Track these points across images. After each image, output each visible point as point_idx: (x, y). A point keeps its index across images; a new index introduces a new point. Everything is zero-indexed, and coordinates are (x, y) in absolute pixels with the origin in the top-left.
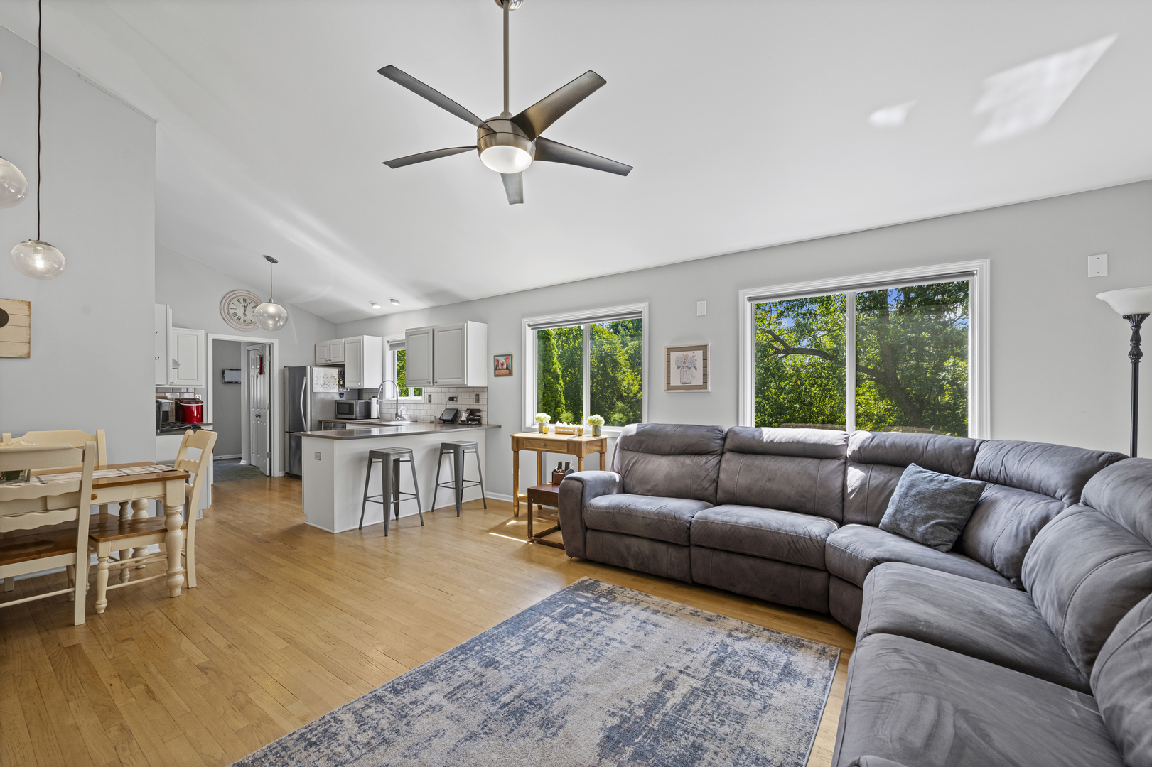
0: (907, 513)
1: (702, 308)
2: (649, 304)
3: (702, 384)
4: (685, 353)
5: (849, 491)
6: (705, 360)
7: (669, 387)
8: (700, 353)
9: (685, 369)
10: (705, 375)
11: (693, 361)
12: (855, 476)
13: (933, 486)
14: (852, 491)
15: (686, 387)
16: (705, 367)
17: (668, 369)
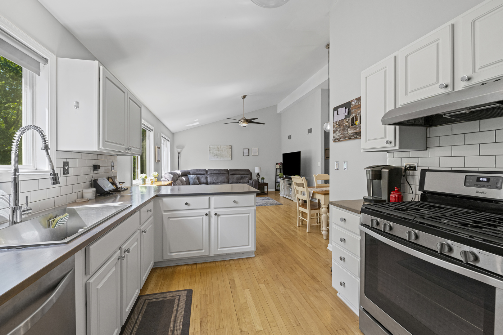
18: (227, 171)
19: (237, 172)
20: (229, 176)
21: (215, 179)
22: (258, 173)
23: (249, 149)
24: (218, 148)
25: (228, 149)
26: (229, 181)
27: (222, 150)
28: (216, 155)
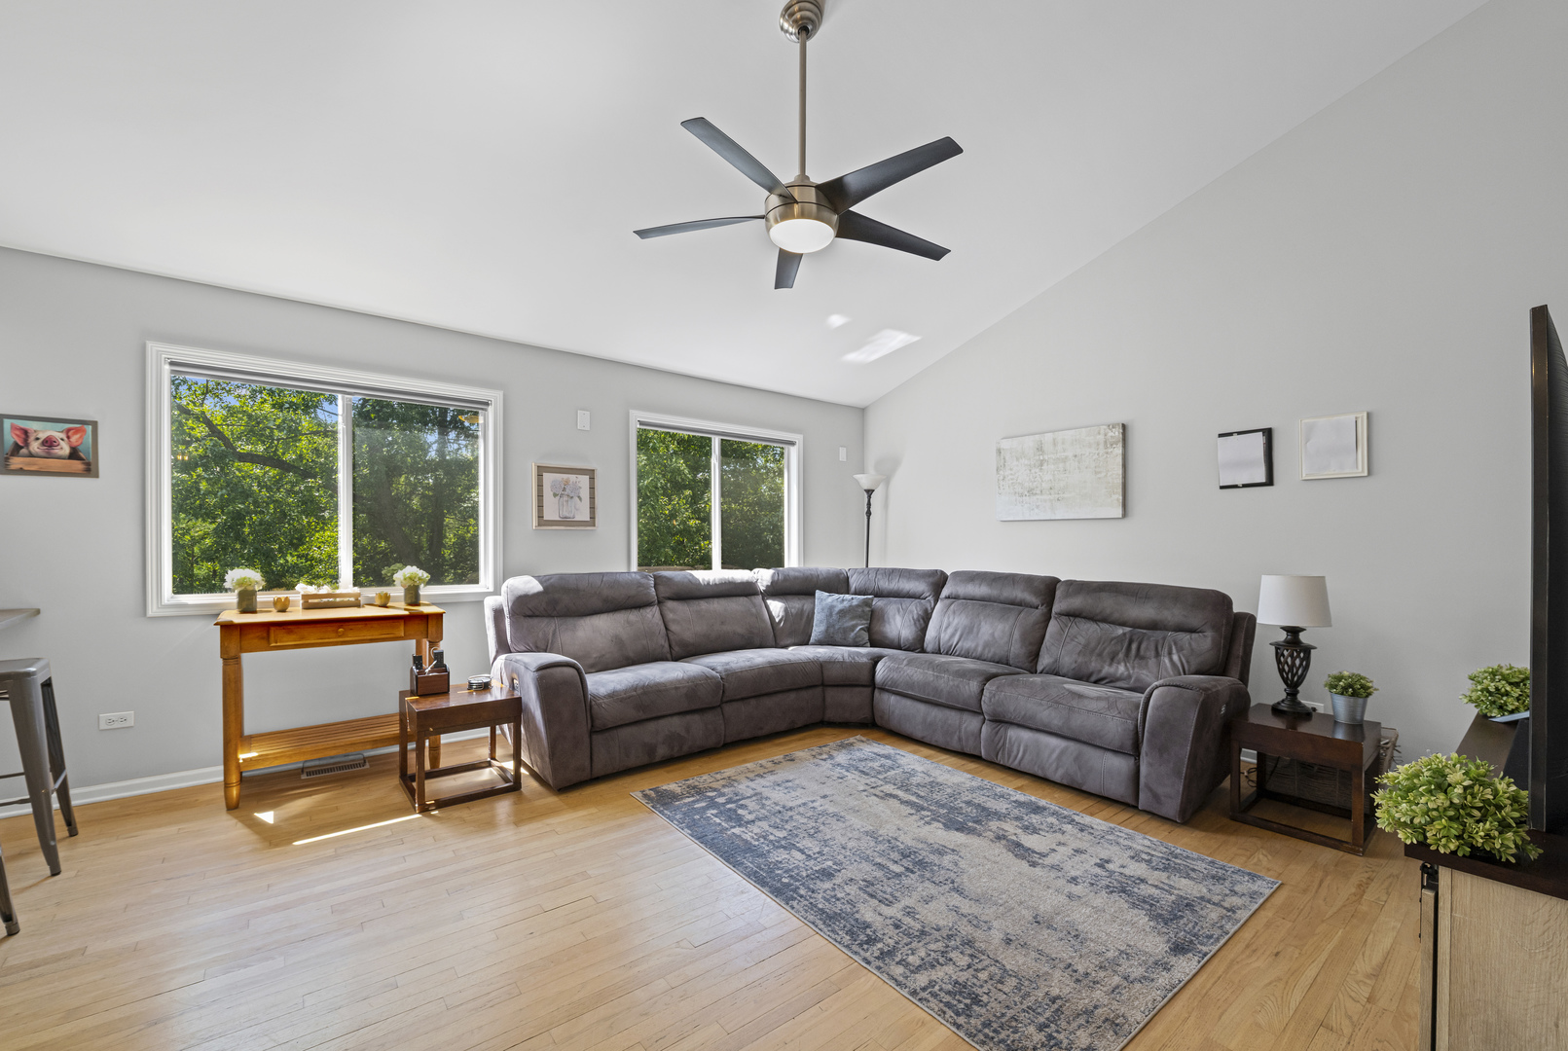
0: (837, 627)
1: (583, 420)
2: (504, 395)
3: (588, 519)
4: (565, 476)
5: (777, 620)
6: (592, 488)
7: (542, 521)
8: (586, 478)
9: (565, 498)
10: (592, 508)
11: (577, 488)
12: (776, 607)
13: (846, 604)
14: (780, 621)
15: (566, 522)
16: (592, 498)
17: (540, 496)
18: (1049, 588)
19: (1107, 604)
20: (1047, 618)
21: (956, 630)
22: (1294, 632)
23: (1268, 433)
24: (1040, 449)
25: (1102, 451)
26: (1035, 656)
27: (1065, 460)
28: (1031, 492)
